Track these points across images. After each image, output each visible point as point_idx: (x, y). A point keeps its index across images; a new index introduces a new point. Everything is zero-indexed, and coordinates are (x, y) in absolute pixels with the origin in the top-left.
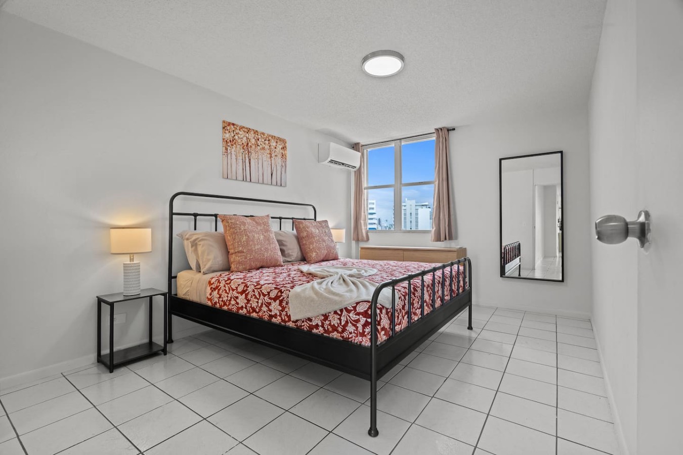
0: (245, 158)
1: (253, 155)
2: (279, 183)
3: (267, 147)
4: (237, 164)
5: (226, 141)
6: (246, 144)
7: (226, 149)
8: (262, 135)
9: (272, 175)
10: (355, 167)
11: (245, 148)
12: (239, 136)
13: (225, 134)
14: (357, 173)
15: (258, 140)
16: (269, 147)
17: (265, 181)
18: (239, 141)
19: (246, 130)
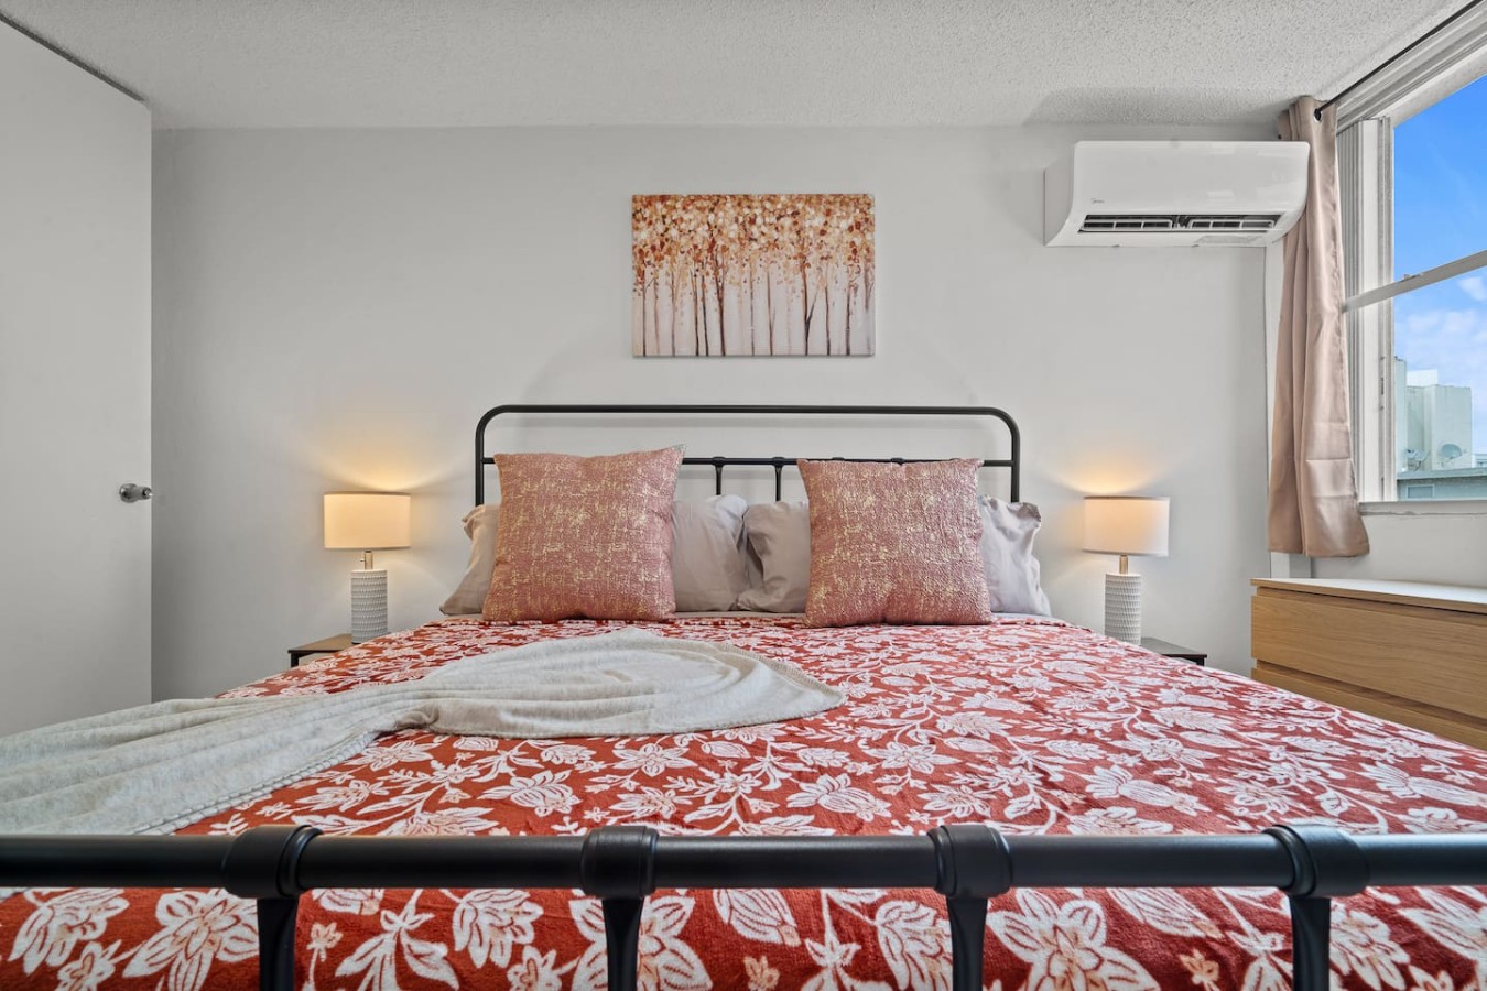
0: (703, 286)
1: (734, 272)
2: (838, 344)
3: (787, 237)
4: (675, 309)
5: (641, 251)
6: (706, 246)
7: (641, 274)
8: (768, 205)
9: (807, 323)
10: (1276, 218)
11: (702, 257)
12: (683, 226)
13: (636, 233)
14: (1291, 240)
15: (752, 222)
16: (796, 236)
17: (781, 346)
18: (683, 240)
19: (705, 204)
